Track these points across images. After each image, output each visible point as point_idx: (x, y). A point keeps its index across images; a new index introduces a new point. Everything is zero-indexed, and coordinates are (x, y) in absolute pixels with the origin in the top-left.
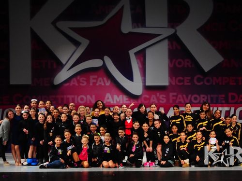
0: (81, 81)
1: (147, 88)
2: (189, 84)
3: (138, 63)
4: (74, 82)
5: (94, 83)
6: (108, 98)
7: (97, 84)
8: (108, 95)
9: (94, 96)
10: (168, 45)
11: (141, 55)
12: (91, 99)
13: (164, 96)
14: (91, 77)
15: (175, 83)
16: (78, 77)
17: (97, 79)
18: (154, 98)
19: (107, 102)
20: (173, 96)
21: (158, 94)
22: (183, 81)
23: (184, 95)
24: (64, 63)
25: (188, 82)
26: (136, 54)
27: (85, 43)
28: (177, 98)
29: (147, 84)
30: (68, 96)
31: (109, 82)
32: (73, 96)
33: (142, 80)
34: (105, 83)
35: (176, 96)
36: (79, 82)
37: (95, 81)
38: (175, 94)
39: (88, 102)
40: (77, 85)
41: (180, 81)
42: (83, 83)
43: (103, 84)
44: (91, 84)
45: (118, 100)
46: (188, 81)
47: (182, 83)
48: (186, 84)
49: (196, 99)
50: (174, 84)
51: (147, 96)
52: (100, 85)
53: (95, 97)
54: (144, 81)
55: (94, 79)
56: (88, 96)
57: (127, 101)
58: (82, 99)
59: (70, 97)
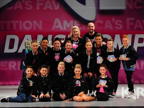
0: (27, 4)
4: (18, 5)
5: (42, 7)
6: (57, 24)
7: (45, 9)
8: (57, 20)
9: (41, 22)
12: (37, 24)
15: (133, 7)
17: (44, 2)
18: (108, 24)
19: (56, 28)
20: (131, 21)
21: (113, 19)
28: (135, 24)
30: (12, 22)
32: (17, 22)
33: (95, 3)
35: (135, 21)
38: (133, 19)
39: (35, 28)
40: (22, 8)
42: (29, 7)
43: (51, 8)
44: (38, 8)
45: (68, 26)
47: (141, 7)
50: (131, 8)
51: (101, 22)
52: (48, 9)
54: (98, 5)
55: (41, 2)
56: (35, 22)
58: (28, 25)
59: (15, 22)
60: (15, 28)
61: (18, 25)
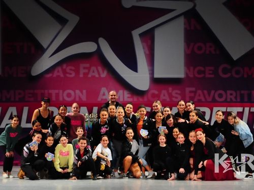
0: (68, 71)
1: (156, 82)
2: (212, 76)
3: (144, 48)
4: (58, 72)
5: (86, 74)
6: (104, 95)
7: (90, 76)
8: (104, 90)
9: (84, 91)
10: (185, 24)
11: (149, 38)
12: (81, 94)
13: (179, 92)
14: (82, 66)
15: (194, 75)
16: (64, 66)
17: (89, 69)
18: (164, 95)
19: (102, 99)
20: (190, 92)
21: (170, 89)
22: (204, 72)
23: (205, 92)
24: (45, 46)
25: (210, 74)
26: (141, 35)
27: (74, 20)
28: (195, 95)
29: (156, 76)
30: (50, 91)
31: (105, 72)
32: (57, 91)
33: (149, 70)
34: (99, 74)
35: (195, 92)
36: (65, 72)
37: (86, 71)
38: (193, 89)
39: (77, 99)
40: (62, 76)
41: (199, 72)
42: (71, 74)
43: (97, 76)
44: (81, 76)
46: (211, 72)
47: (202, 76)
48: (208, 76)
49: (220, 96)
50: (191, 76)
51: (156, 92)
52: (93, 77)
53: (86, 92)
54: (152, 72)
55: (84, 68)
56: (78, 92)
57: (128, 97)
58: (69, 95)
59: (53, 92)
60: (54, 98)
61: (57, 95)
